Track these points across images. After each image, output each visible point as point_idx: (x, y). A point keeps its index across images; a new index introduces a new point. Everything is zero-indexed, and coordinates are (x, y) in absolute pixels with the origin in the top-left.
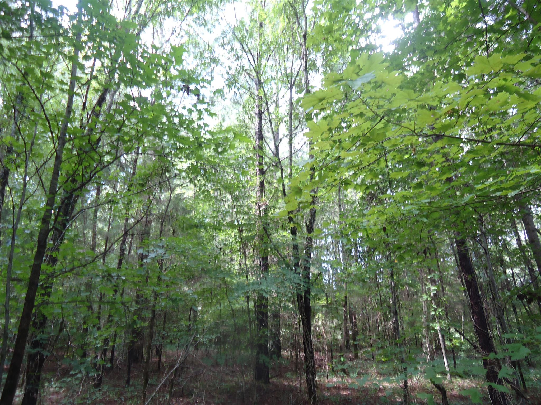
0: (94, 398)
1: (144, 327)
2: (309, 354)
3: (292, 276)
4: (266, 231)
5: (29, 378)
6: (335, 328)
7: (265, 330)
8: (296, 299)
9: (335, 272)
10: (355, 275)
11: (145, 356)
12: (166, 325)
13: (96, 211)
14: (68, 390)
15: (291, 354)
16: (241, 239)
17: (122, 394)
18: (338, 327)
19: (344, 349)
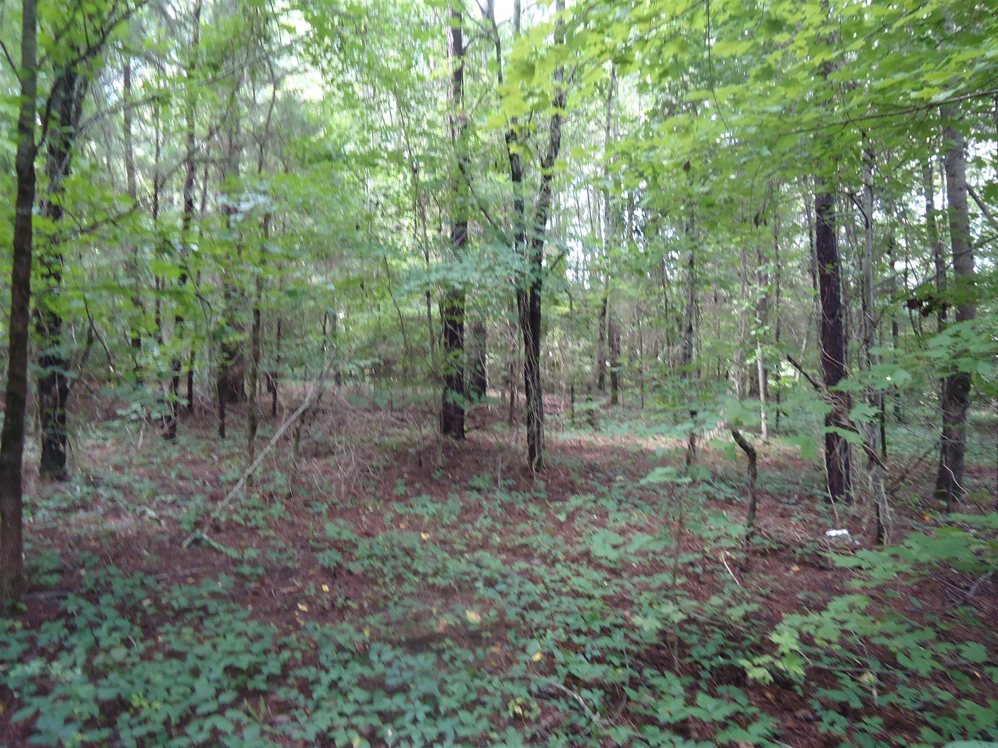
0: (165, 454)
1: (242, 343)
2: (534, 393)
3: (510, 257)
4: (463, 172)
5: (46, 419)
6: (582, 354)
7: (458, 352)
8: (515, 301)
9: (589, 258)
10: (625, 262)
11: (248, 392)
12: (282, 342)
13: (128, 122)
14: (119, 442)
15: (503, 395)
16: (417, 185)
17: (213, 450)
18: (589, 352)
19: (595, 389)
